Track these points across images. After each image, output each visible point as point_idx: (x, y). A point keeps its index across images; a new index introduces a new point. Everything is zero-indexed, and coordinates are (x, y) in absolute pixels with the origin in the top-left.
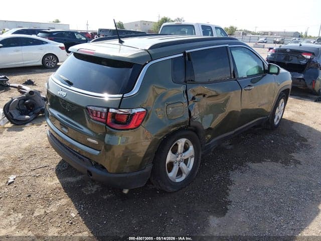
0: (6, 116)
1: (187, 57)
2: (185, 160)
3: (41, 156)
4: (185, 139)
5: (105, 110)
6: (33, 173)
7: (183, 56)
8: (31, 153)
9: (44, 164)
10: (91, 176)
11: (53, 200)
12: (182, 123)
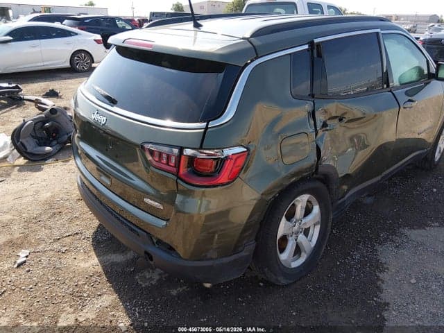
0: (16, 147)
1: (315, 51)
2: (305, 229)
3: (69, 215)
4: (309, 196)
5: (176, 151)
6: (56, 246)
7: (308, 50)
8: (53, 209)
9: (74, 229)
10: (152, 260)
11: (88, 296)
12: (306, 170)
